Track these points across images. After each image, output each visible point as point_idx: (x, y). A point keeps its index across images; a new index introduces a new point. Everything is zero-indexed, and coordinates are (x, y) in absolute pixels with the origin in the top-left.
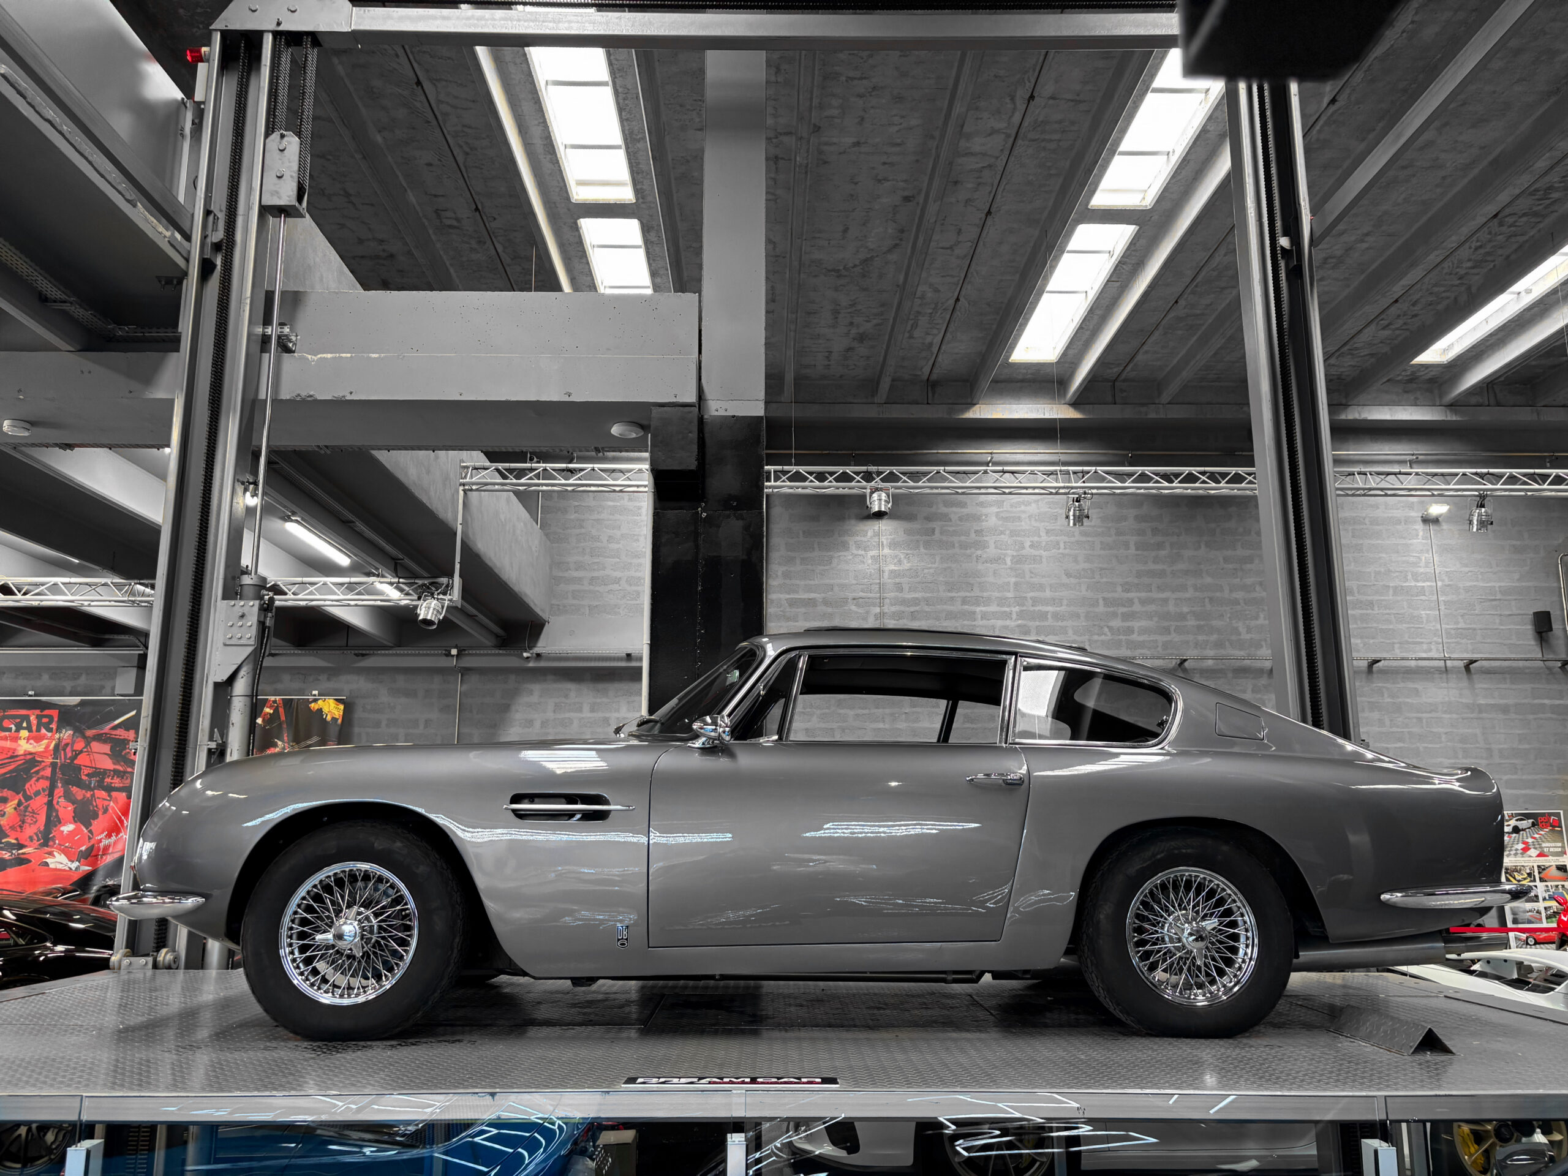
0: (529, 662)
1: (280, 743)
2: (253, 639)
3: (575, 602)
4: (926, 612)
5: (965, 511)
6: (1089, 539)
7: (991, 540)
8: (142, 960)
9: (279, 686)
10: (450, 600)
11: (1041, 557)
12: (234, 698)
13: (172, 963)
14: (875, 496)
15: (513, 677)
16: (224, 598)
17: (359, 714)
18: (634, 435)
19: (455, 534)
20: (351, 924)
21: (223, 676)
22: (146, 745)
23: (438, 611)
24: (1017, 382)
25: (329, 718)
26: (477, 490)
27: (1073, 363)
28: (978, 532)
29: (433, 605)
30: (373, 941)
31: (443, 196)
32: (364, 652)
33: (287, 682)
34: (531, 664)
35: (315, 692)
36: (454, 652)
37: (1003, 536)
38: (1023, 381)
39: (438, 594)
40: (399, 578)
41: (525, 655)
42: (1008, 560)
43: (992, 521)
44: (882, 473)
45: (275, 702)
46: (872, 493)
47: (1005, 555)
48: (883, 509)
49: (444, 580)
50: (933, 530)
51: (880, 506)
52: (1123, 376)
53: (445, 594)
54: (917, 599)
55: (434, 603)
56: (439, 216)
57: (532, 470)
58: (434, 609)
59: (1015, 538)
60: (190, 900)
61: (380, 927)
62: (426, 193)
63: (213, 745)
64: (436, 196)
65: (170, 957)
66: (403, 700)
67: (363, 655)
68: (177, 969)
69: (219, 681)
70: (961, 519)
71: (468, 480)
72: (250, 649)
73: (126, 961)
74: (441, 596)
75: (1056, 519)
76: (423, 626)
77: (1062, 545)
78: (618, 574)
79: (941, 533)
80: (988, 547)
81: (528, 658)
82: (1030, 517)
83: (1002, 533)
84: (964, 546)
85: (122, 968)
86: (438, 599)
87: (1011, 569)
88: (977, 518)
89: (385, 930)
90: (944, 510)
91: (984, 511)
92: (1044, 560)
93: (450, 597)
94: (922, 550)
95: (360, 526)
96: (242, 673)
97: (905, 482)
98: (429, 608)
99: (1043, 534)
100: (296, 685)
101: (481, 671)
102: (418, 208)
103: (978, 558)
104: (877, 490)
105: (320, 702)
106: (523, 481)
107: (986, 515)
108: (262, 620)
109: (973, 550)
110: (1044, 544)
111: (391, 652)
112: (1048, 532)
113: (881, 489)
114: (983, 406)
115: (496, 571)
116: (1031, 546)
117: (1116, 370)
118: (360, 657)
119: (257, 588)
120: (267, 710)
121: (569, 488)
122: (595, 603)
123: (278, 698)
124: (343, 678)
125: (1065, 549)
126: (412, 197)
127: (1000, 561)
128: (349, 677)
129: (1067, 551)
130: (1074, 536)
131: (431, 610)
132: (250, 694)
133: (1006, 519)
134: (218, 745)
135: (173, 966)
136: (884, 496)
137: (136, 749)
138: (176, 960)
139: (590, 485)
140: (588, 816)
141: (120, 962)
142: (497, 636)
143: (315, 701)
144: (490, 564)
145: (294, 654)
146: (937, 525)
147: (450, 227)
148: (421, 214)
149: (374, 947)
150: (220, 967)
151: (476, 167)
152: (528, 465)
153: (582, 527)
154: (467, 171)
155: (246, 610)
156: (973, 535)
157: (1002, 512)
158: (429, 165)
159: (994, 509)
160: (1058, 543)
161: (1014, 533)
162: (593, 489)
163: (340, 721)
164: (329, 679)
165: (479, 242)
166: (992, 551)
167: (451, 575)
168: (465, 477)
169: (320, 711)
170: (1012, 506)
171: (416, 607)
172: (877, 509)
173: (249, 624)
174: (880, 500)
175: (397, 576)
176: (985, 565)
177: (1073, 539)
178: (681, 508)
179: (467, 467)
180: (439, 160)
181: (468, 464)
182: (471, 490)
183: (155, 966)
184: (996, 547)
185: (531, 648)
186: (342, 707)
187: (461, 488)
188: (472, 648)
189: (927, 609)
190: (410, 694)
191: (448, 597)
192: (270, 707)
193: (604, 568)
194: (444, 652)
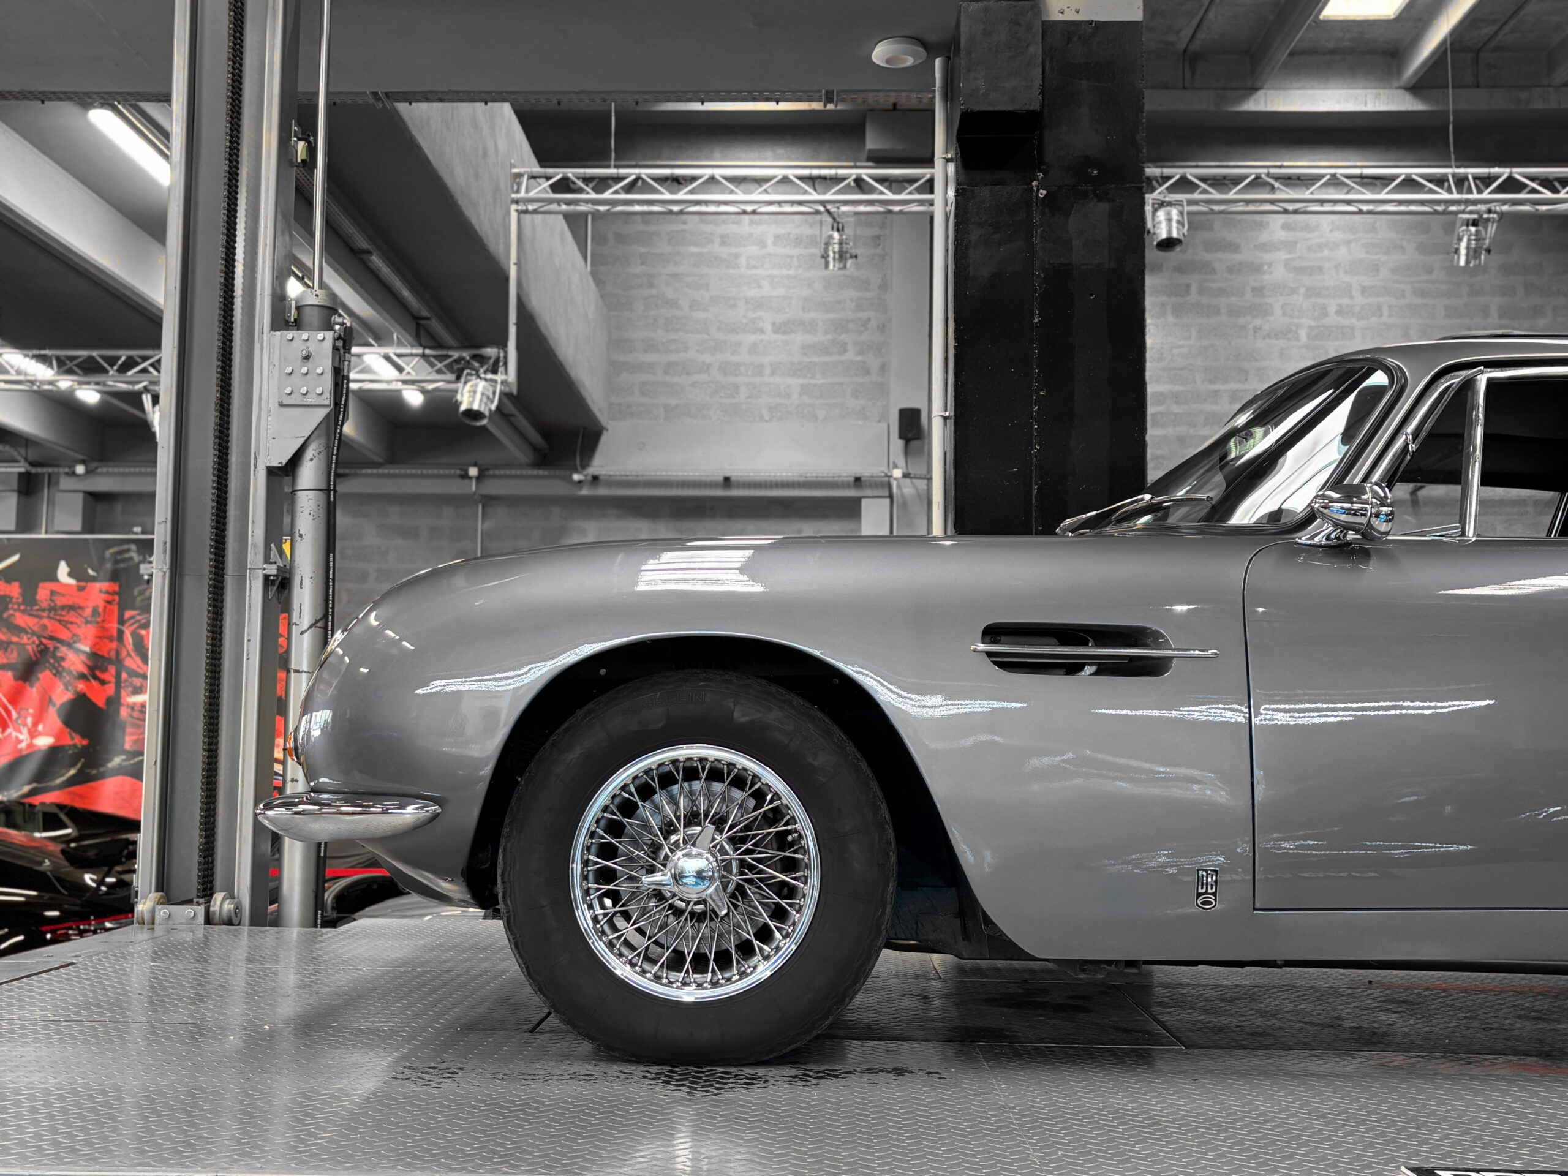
0: (581, 488)
2: (327, 394)
3: (644, 400)
4: (1176, 415)
5: (1237, 257)
6: (1427, 301)
7: (1276, 303)
8: (188, 911)
10: (503, 383)
11: (1353, 329)
12: (299, 493)
13: (233, 916)
14: (1161, 214)
15: (556, 511)
16: (275, 327)
18: (910, 61)
19: (507, 279)
20: (699, 855)
21: (281, 458)
22: (166, 567)
23: (488, 398)
24: (1325, 54)
26: (535, 212)
27: (1420, 20)
28: (1258, 291)
29: (480, 389)
30: (731, 887)
34: (585, 492)
36: (473, 471)
37: (1295, 297)
38: (1333, 52)
39: (485, 372)
40: (425, 347)
41: (576, 477)
42: (1303, 334)
43: (1278, 274)
44: (1169, 178)
46: (1155, 211)
47: (1298, 326)
48: (1175, 235)
49: (491, 352)
50: (1188, 287)
51: (1170, 231)
52: (1494, 43)
53: (495, 371)
54: (1162, 394)
55: (481, 385)
57: (618, 179)
58: (483, 394)
59: (1313, 300)
60: (410, 809)
61: (742, 863)
63: (272, 570)
65: (228, 906)
66: (399, 542)
68: (239, 925)
69: (276, 464)
70: (1230, 270)
71: (522, 194)
72: (322, 413)
73: (163, 911)
74: (490, 376)
75: (1378, 270)
76: (467, 421)
77: (1385, 312)
78: (707, 358)
79: (1201, 291)
80: (1272, 314)
81: (580, 482)
82: (1337, 267)
83: (1293, 291)
84: (1235, 312)
85: (157, 922)
86: (486, 380)
87: (1307, 347)
88: (1256, 268)
89: (751, 868)
90: (1203, 255)
91: (1267, 257)
92: (1358, 333)
93: (504, 377)
94: (1170, 319)
95: (376, 260)
96: (310, 452)
97: (1205, 191)
98: (475, 392)
99: (1356, 293)
101: (512, 501)
103: (1256, 330)
104: (1162, 204)
106: (607, 195)
107: (1270, 265)
108: (337, 365)
109: (1249, 318)
110: (1357, 309)
111: (380, 471)
112: (1364, 290)
113: (1170, 204)
114: (1272, 92)
115: (552, 343)
116: (1339, 312)
117: (1487, 31)
119: (326, 311)
121: (676, 208)
122: (674, 402)
125: (1390, 316)
127: (1290, 336)
129: (1393, 320)
130: (1404, 296)
131: (478, 396)
132: (324, 487)
133: (1300, 270)
134: (279, 569)
135: (235, 920)
136: (1174, 212)
137: (151, 575)
138: (238, 908)
139: (707, 203)
140: (1108, 668)
141: (153, 912)
142: (535, 449)
144: (545, 332)
146: (1193, 280)
149: (733, 896)
150: (304, 925)
152: (613, 171)
153: (652, 286)
155: (312, 347)
156: (1249, 295)
157: (1294, 259)
159: (1282, 255)
160: (1379, 308)
161: (1311, 292)
162: (712, 208)
166: (1277, 320)
167: (503, 344)
168: (518, 191)
170: (1309, 249)
171: (456, 391)
172: (1163, 235)
173: (319, 371)
174: (1169, 220)
175: (421, 345)
176: (1268, 341)
177: (1403, 302)
178: (1003, 183)
179: (520, 175)
181: (522, 170)
182: (526, 212)
183: (209, 920)
184: (1285, 314)
185: (584, 466)
187: (514, 207)
188: (497, 466)
189: (1176, 409)
191: (499, 377)
193: (686, 349)
194: (458, 472)
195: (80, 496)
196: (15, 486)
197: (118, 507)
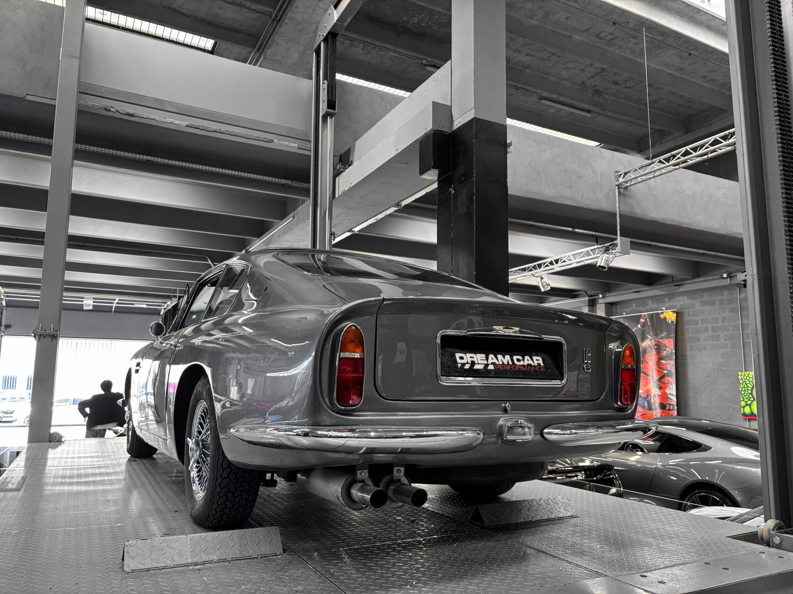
1: (649, 337)
9: (647, 307)
17: (686, 318)
23: (607, 260)
25: (670, 322)
31: (591, 28)
32: (680, 283)
33: (651, 304)
35: (664, 308)
36: (725, 275)
40: (599, 245)
45: (644, 315)
55: (607, 256)
56: (601, 38)
58: (605, 259)
62: (582, 32)
64: (588, 30)
66: (708, 307)
67: (679, 285)
71: (621, 181)
74: (611, 252)
93: (616, 251)
98: (603, 259)
100: (655, 306)
102: (585, 40)
105: (664, 313)
118: (678, 287)
120: (642, 320)
123: (645, 313)
124: (676, 299)
126: (578, 38)
128: (679, 298)
143: (662, 313)
145: (646, 290)
147: (612, 39)
148: (592, 43)
151: (588, 4)
154: (586, 9)
158: (567, 18)
163: (675, 323)
164: (669, 301)
165: (635, 38)
168: (618, 180)
169: (665, 318)
180: (569, 13)
181: (621, 173)
186: (675, 315)
187: (618, 187)
188: (736, 271)
190: (712, 303)
192: (643, 319)
194: (720, 277)
195: (604, 305)
196: (587, 304)
197: (619, 306)
